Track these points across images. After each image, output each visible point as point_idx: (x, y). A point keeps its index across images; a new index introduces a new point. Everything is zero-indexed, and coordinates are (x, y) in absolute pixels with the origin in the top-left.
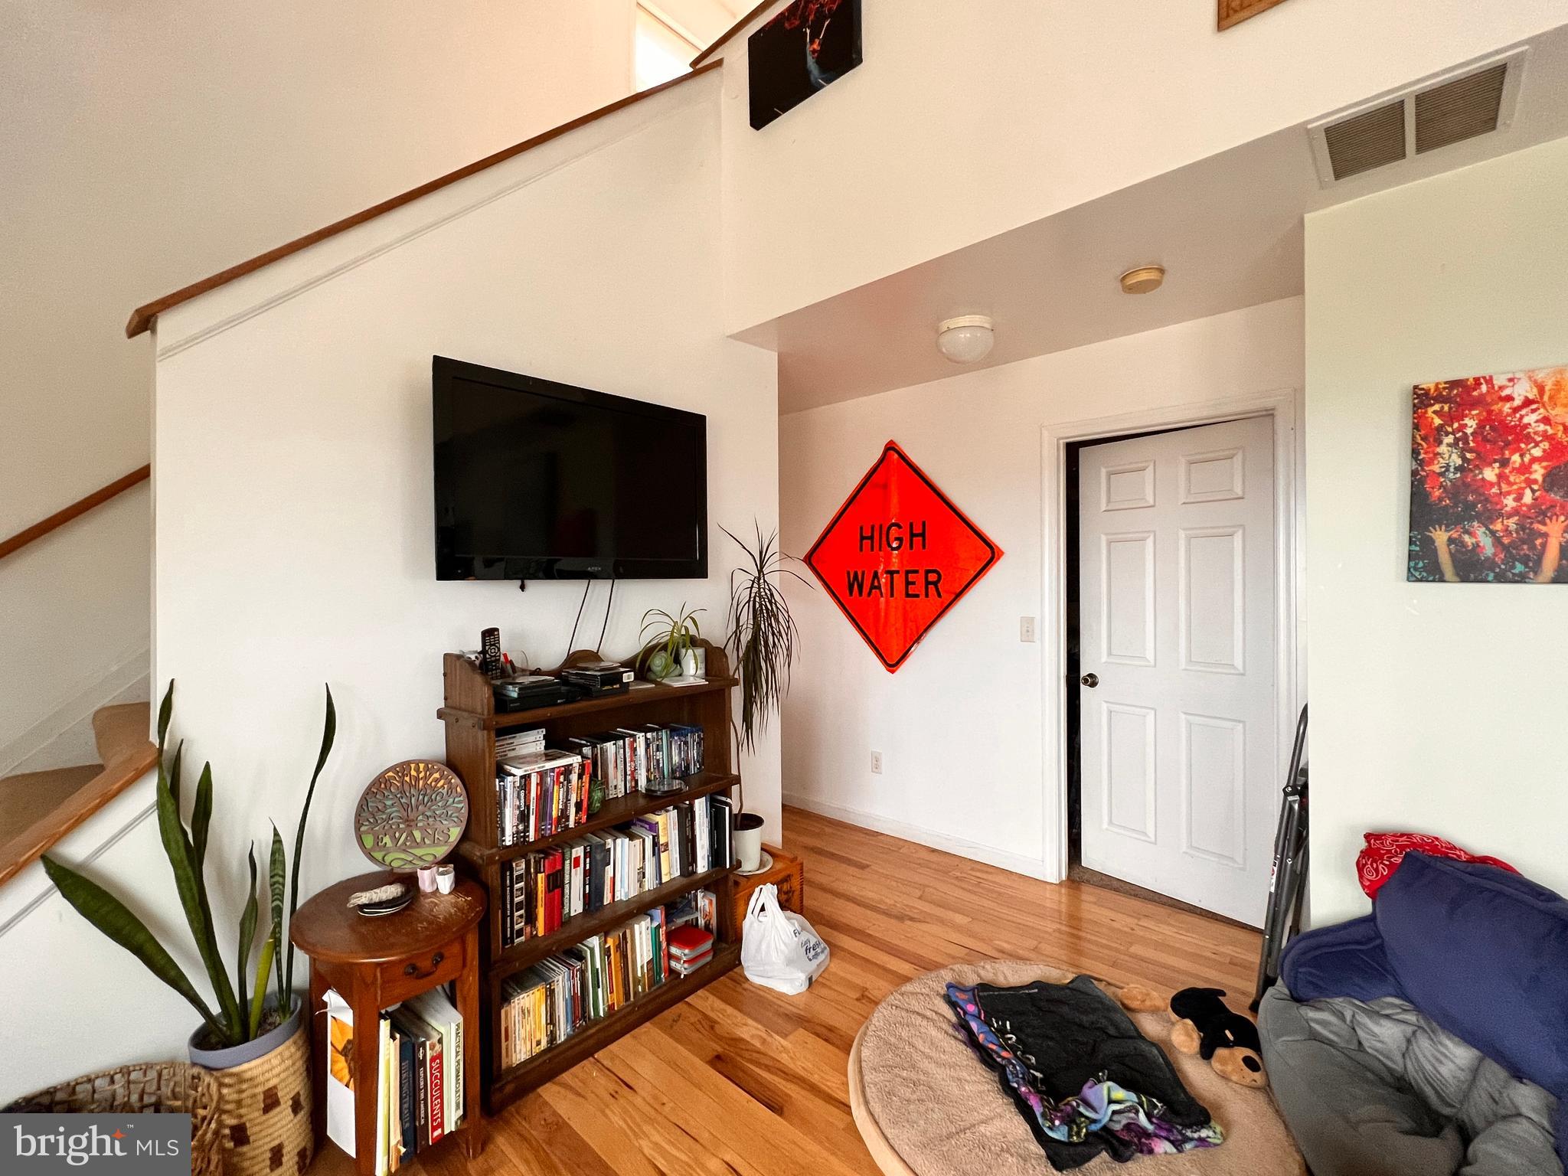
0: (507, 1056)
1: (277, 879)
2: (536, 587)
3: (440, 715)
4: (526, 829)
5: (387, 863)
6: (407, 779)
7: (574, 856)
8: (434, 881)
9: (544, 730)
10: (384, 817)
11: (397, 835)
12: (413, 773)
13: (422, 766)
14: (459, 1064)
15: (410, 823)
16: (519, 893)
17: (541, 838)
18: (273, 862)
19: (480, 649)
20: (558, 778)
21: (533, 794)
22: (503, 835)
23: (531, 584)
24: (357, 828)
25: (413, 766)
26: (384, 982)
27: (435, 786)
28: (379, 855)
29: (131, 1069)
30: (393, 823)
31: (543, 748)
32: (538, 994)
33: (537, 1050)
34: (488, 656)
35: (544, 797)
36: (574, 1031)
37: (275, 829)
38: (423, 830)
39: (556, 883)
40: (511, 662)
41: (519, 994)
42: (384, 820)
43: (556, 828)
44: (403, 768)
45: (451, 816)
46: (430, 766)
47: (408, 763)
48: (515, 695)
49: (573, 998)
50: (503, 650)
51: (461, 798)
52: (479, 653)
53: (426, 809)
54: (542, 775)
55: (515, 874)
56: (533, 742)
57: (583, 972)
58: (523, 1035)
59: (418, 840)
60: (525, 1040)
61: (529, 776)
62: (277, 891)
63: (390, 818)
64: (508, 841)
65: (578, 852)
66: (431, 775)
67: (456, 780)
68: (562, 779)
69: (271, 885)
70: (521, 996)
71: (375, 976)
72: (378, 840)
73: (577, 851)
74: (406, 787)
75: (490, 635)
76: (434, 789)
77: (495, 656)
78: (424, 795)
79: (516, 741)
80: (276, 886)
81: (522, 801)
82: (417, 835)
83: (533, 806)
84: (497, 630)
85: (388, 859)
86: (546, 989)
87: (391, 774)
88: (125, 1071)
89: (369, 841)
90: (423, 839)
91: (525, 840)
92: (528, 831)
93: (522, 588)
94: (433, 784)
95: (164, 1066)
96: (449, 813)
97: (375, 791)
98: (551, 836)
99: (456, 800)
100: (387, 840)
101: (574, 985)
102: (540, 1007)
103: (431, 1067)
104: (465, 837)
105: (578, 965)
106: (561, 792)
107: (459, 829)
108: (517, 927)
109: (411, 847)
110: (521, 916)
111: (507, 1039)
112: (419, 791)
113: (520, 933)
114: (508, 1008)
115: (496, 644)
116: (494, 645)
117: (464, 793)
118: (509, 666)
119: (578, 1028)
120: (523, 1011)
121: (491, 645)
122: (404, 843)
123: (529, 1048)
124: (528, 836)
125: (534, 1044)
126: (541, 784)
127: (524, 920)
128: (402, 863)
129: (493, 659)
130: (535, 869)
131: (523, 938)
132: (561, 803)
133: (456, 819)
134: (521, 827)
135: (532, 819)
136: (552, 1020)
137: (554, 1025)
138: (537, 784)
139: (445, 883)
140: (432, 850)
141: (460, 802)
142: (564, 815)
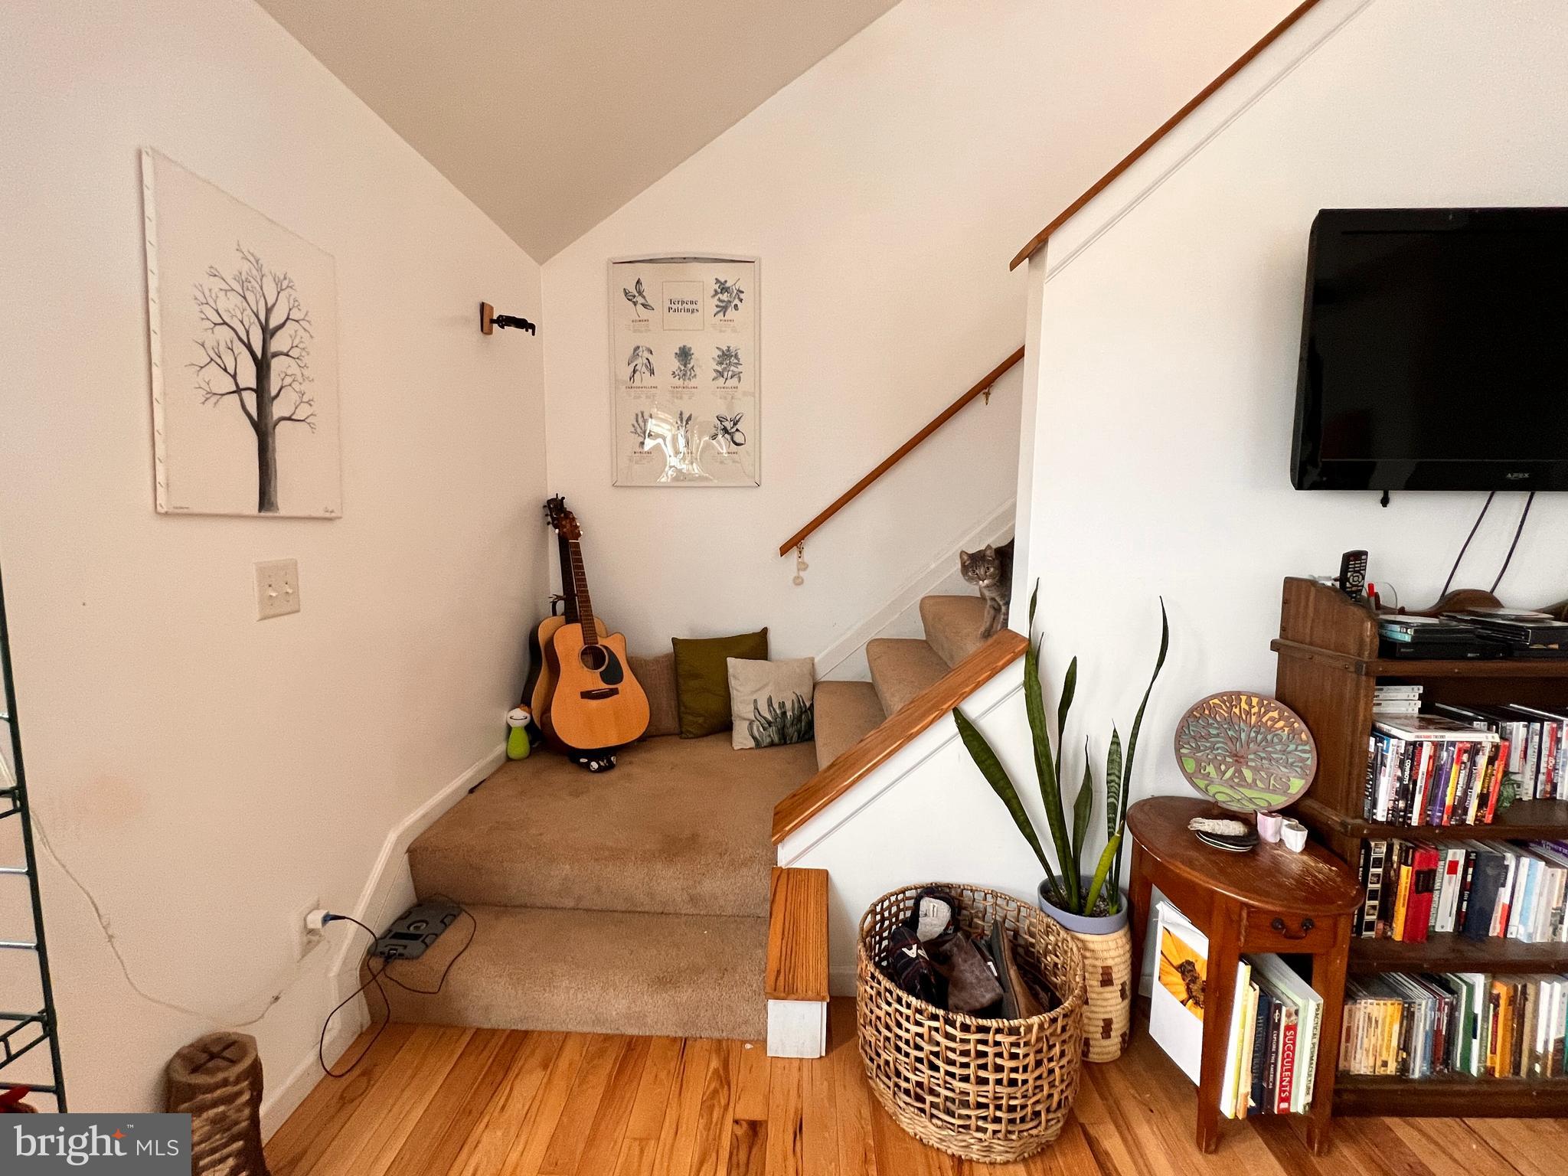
0: (1346, 1059)
1: (1113, 778)
2: (1401, 501)
3: (1275, 646)
4: (1409, 808)
5: (1211, 794)
6: (1237, 711)
7: (1450, 858)
8: (1278, 832)
9: (1421, 688)
10: (1208, 745)
11: (1223, 767)
12: (1244, 705)
13: (1255, 701)
14: (1314, 1047)
15: (1239, 759)
16: (1375, 879)
17: (1426, 825)
18: (1110, 761)
19: (1337, 574)
20: (1459, 755)
21: (1423, 767)
22: (1374, 805)
23: (1398, 498)
24: (1177, 750)
25: (1244, 698)
26: (1250, 927)
27: (1272, 726)
28: (1202, 784)
29: (999, 895)
30: (1219, 754)
31: (1417, 711)
32: (1390, 1008)
33: (1380, 1071)
34: (1348, 585)
35: (1438, 775)
36: (1432, 1073)
37: (1115, 731)
38: (1256, 770)
39: (1425, 883)
40: (1377, 596)
41: (1365, 997)
42: (1206, 748)
43: (1450, 819)
44: (1231, 698)
45: (1292, 764)
46: (1265, 702)
47: (1239, 694)
48: (1407, 638)
49: (1437, 1033)
50: (1368, 580)
51: (1307, 748)
52: (1336, 580)
53: (1261, 749)
54: (1438, 746)
55: (1373, 856)
56: (1405, 700)
57: (1453, 1009)
58: (1365, 1045)
59: (1250, 780)
60: (1367, 1051)
61: (1421, 744)
62: (1113, 789)
63: (1213, 748)
64: (1381, 815)
65: (1458, 855)
66: (1266, 713)
67: (1299, 725)
68: (1465, 757)
69: (1107, 782)
70: (1370, 1001)
71: (1240, 915)
72: (1199, 767)
73: (1455, 853)
74: (1236, 720)
75: (1354, 561)
76: (1270, 729)
77: (1357, 586)
78: (1257, 733)
79: (1382, 695)
80: (1113, 784)
81: (1407, 773)
82: (1248, 774)
83: (1421, 782)
84: (1365, 553)
85: (1212, 790)
86: (1403, 1008)
87: (1216, 701)
88: (995, 895)
89: (1190, 765)
90: (1254, 781)
91: (1404, 822)
92: (1411, 812)
93: (1385, 502)
94: (1269, 723)
95: (1023, 904)
96: (1290, 760)
97: (1198, 715)
98: (1439, 826)
99: (1300, 748)
100: (1211, 769)
101: (1439, 1019)
102: (1391, 1024)
103: (1285, 1036)
104: (1309, 794)
105: (1448, 998)
106: (1462, 775)
107: (1303, 782)
108: (1367, 918)
109: (1238, 784)
110: (1374, 907)
111: (1347, 1041)
112: (1251, 727)
113: (1370, 926)
114: (1353, 1007)
115: (1361, 571)
116: (1358, 572)
117: (1312, 741)
118: (1373, 599)
119: (1437, 1072)
120: (1370, 1018)
121: (1355, 572)
122: (1231, 778)
123: (1371, 1063)
124: (1410, 818)
125: (1379, 1063)
126: (1435, 758)
127: (1376, 913)
128: (1229, 799)
129: (1354, 589)
130: (1400, 857)
131: (1372, 934)
132: (1459, 789)
133: (1298, 770)
134: (1401, 804)
135: (1418, 799)
136: (1406, 1045)
137: (1409, 1054)
138: (1430, 757)
139: (1295, 839)
140: (1267, 796)
141: (1304, 751)
142: (1461, 807)
